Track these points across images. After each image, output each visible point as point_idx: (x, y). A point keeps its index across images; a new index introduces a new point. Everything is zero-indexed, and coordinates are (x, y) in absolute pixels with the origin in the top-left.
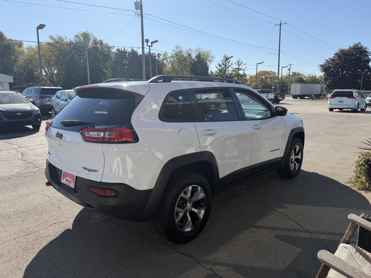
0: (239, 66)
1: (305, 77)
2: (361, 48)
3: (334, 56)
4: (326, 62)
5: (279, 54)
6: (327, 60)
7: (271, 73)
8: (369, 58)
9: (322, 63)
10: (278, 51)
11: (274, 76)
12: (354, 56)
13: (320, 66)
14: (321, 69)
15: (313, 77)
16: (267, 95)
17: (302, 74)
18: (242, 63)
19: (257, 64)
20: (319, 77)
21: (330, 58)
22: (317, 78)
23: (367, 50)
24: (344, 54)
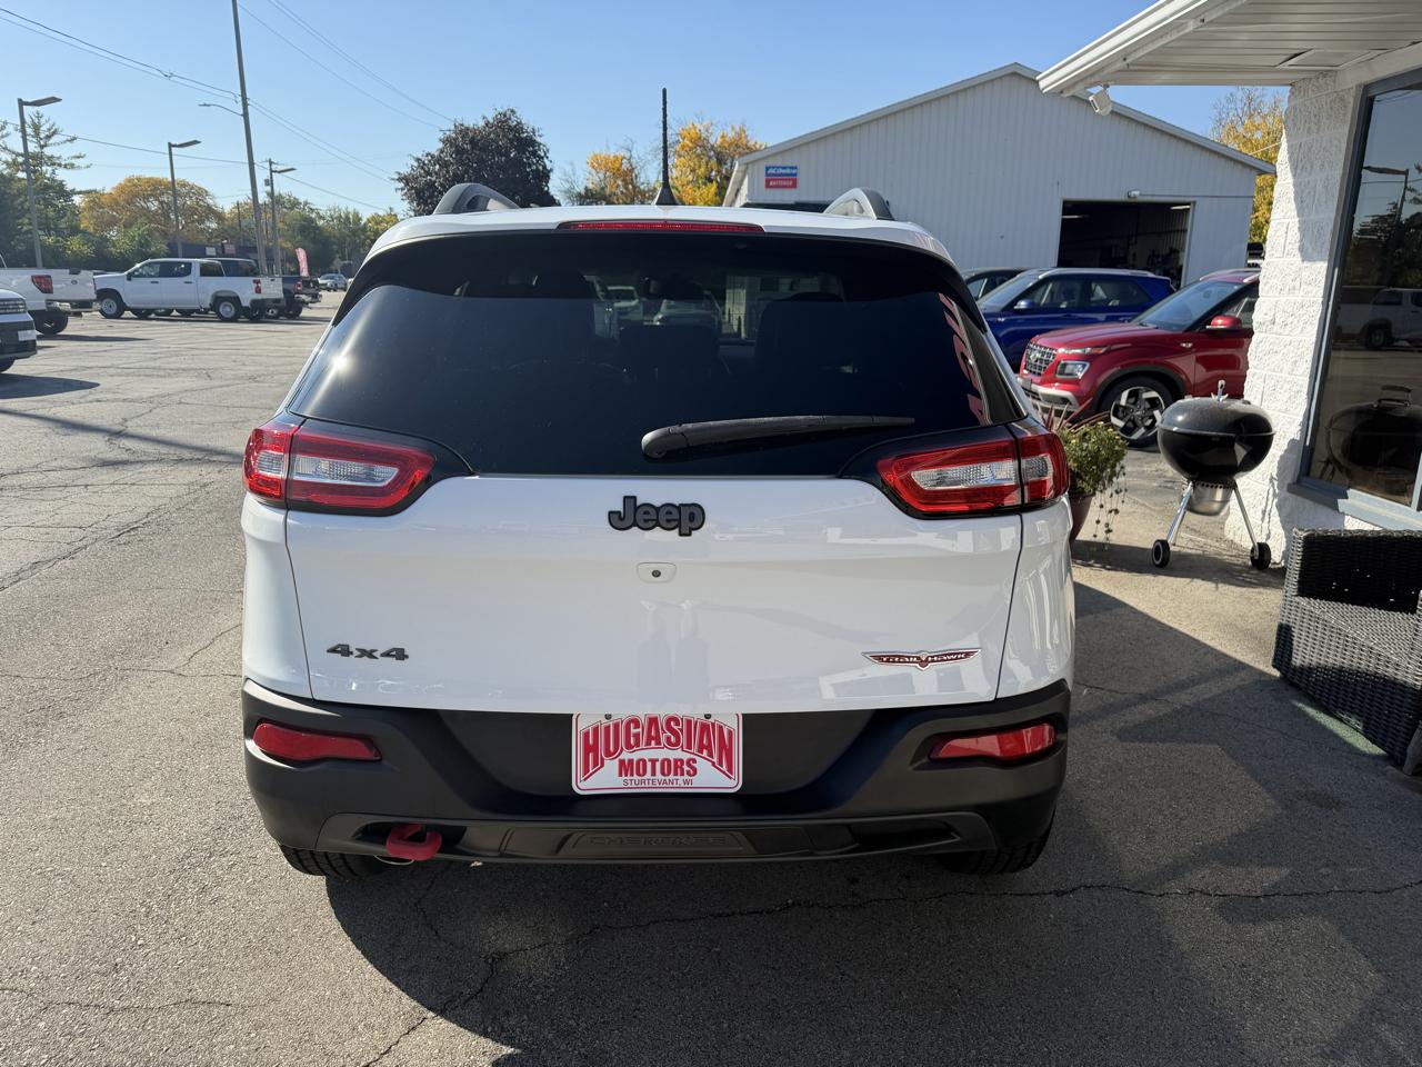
0: (42, 147)
1: (321, 218)
2: (519, 128)
3: (441, 145)
4: (416, 164)
5: (245, 115)
6: (418, 160)
7: (184, 190)
8: (544, 167)
9: (406, 170)
10: (240, 99)
11: (201, 203)
12: (501, 154)
13: (400, 180)
14: (402, 189)
15: (347, 218)
16: (255, 281)
17: (306, 203)
18: (55, 133)
19: (171, 146)
20: (369, 221)
21: (428, 155)
22: (363, 222)
23: (538, 139)
24: (473, 142)
